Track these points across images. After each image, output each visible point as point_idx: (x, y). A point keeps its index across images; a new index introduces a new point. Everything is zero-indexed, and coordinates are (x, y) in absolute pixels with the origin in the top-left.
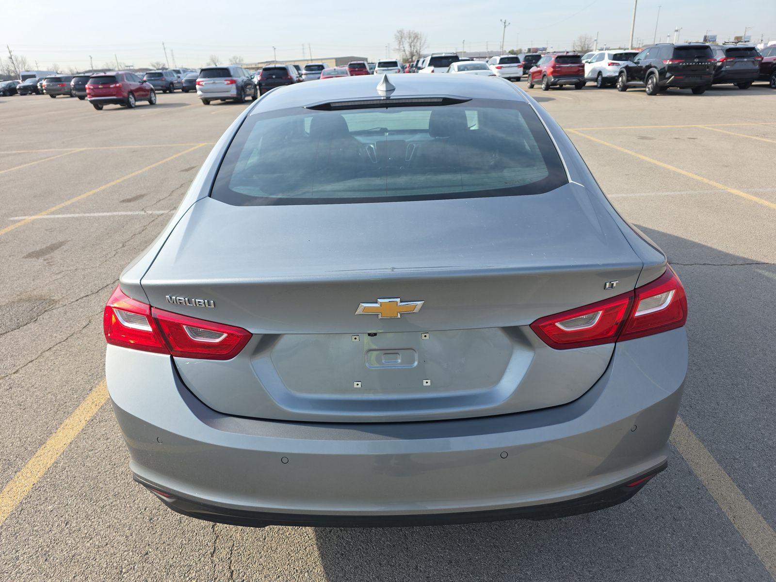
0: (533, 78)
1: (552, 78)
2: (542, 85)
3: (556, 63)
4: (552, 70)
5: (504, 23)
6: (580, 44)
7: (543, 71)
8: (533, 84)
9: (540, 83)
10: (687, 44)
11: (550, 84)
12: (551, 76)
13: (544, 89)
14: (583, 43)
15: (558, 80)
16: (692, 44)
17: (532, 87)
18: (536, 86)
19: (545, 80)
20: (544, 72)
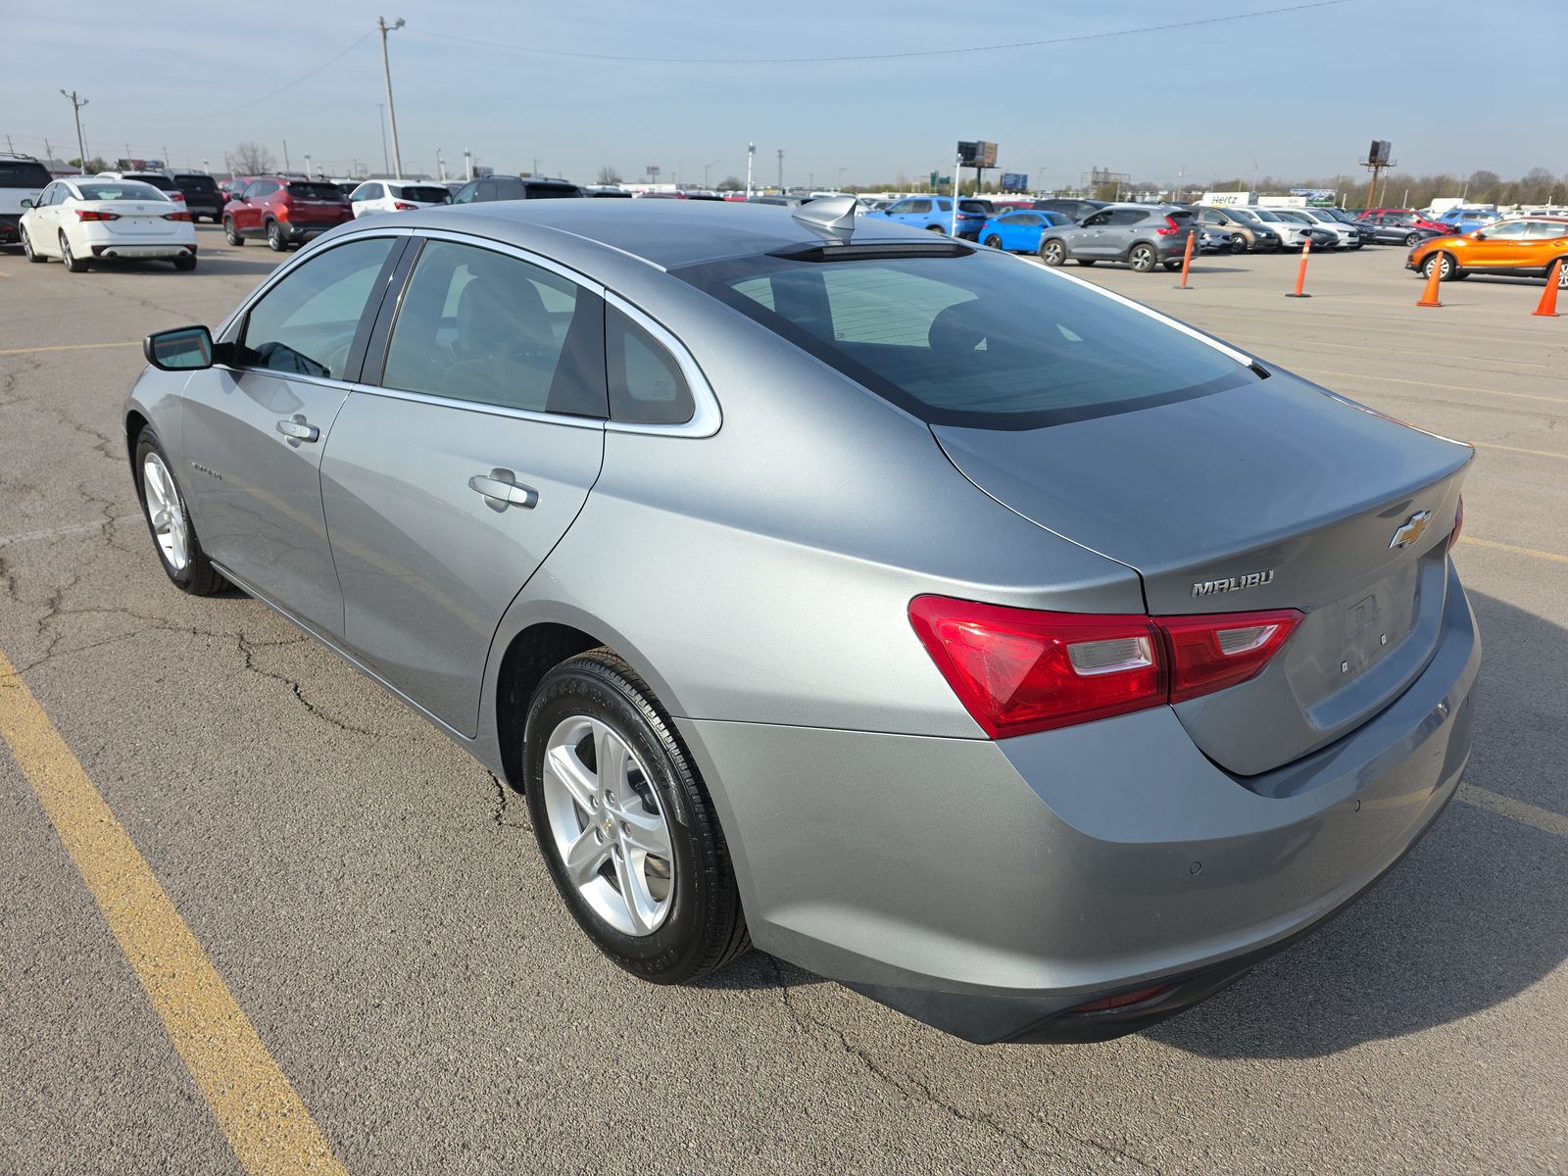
0: (238, 225)
1: (291, 226)
2: (268, 239)
3: (292, 197)
4: (285, 209)
5: (71, 100)
6: (243, 161)
7: (264, 211)
8: (242, 236)
9: (264, 235)
10: (541, 181)
11: (287, 238)
12: (287, 223)
13: (275, 248)
14: (250, 160)
15: (305, 231)
16: (549, 182)
17: (239, 242)
18: (247, 241)
19: (274, 231)
20: (267, 213)
